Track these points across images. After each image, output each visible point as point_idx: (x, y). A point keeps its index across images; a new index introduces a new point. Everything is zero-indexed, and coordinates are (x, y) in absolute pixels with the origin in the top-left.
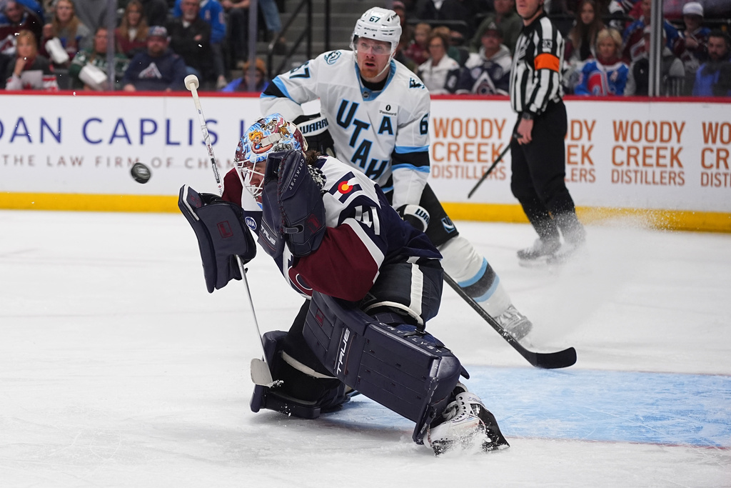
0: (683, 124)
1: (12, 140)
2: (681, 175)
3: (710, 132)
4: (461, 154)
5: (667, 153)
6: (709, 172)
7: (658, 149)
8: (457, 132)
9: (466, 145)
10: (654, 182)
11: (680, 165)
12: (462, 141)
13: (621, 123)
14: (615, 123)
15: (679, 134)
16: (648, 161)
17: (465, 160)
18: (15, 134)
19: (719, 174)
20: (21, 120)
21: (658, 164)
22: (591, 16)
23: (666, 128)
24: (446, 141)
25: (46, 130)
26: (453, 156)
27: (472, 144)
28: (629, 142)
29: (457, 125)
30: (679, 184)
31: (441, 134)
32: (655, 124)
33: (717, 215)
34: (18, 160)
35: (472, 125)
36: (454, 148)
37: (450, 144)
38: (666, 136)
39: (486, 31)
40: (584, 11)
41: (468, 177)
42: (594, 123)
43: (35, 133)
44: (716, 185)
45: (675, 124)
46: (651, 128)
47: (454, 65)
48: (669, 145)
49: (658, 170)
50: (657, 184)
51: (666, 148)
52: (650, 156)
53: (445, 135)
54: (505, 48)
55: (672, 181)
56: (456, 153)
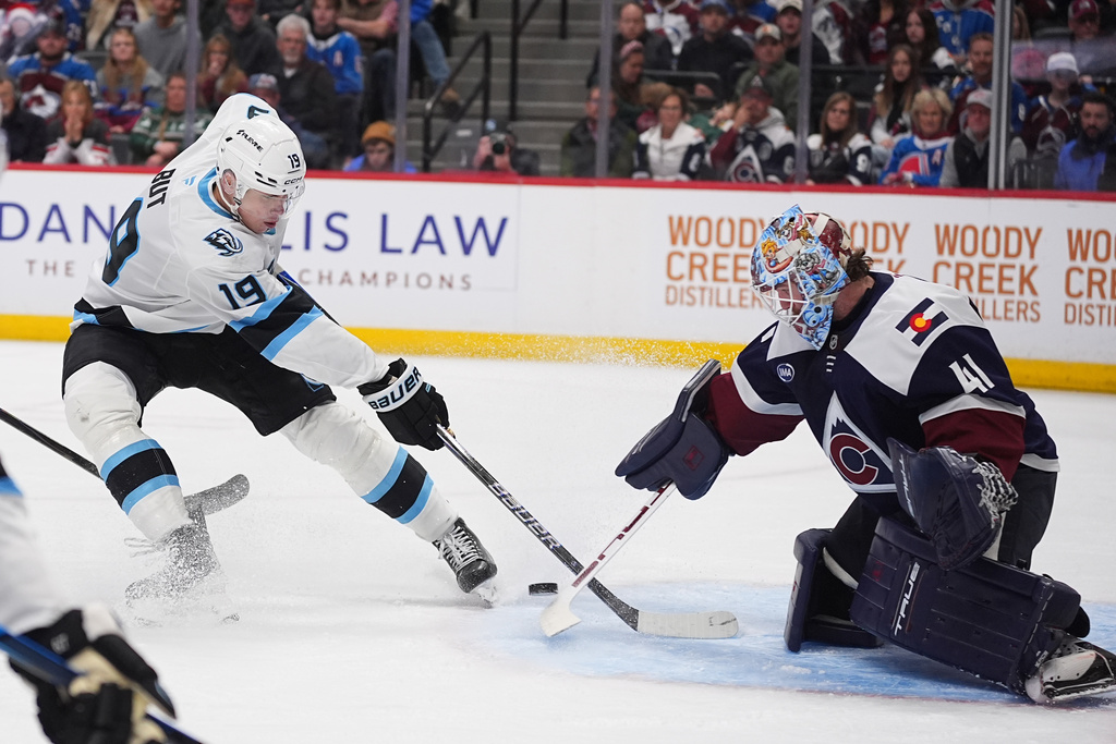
0: (1039, 231)
1: (41, 238)
2: (1035, 307)
3: (1079, 244)
4: (709, 270)
5: (1015, 274)
6: (1077, 302)
7: (1002, 267)
8: (703, 238)
9: (716, 256)
10: (995, 317)
11: (1034, 292)
12: (710, 251)
13: (947, 228)
14: (937, 227)
15: (1032, 245)
16: (987, 285)
17: (715, 279)
18: (46, 229)
19: (1092, 306)
20: (55, 208)
21: (1001, 291)
22: (906, 69)
23: (1013, 236)
24: (686, 250)
25: (91, 223)
26: (697, 273)
27: (726, 255)
28: (959, 257)
29: (703, 226)
30: (1032, 320)
31: (680, 240)
32: (997, 230)
33: (1087, 367)
34: (50, 268)
35: (726, 227)
36: (698, 261)
37: (693, 255)
38: (1013, 249)
39: (748, 89)
40: (897, 63)
41: (718, 304)
42: (907, 227)
43: (75, 228)
44: (1086, 323)
45: (1027, 230)
46: (991, 236)
47: (696, 137)
48: (1017, 262)
49: (1001, 299)
50: (999, 319)
51: (1013, 267)
52: (990, 278)
53: (685, 242)
54: (776, 113)
55: (1022, 315)
56: (701, 268)
